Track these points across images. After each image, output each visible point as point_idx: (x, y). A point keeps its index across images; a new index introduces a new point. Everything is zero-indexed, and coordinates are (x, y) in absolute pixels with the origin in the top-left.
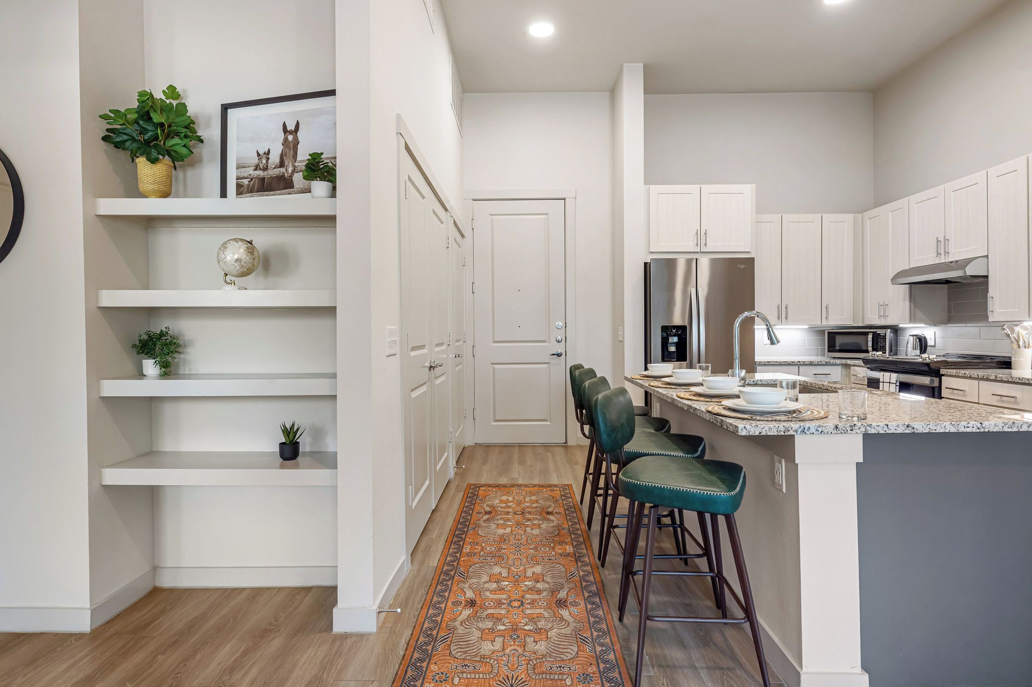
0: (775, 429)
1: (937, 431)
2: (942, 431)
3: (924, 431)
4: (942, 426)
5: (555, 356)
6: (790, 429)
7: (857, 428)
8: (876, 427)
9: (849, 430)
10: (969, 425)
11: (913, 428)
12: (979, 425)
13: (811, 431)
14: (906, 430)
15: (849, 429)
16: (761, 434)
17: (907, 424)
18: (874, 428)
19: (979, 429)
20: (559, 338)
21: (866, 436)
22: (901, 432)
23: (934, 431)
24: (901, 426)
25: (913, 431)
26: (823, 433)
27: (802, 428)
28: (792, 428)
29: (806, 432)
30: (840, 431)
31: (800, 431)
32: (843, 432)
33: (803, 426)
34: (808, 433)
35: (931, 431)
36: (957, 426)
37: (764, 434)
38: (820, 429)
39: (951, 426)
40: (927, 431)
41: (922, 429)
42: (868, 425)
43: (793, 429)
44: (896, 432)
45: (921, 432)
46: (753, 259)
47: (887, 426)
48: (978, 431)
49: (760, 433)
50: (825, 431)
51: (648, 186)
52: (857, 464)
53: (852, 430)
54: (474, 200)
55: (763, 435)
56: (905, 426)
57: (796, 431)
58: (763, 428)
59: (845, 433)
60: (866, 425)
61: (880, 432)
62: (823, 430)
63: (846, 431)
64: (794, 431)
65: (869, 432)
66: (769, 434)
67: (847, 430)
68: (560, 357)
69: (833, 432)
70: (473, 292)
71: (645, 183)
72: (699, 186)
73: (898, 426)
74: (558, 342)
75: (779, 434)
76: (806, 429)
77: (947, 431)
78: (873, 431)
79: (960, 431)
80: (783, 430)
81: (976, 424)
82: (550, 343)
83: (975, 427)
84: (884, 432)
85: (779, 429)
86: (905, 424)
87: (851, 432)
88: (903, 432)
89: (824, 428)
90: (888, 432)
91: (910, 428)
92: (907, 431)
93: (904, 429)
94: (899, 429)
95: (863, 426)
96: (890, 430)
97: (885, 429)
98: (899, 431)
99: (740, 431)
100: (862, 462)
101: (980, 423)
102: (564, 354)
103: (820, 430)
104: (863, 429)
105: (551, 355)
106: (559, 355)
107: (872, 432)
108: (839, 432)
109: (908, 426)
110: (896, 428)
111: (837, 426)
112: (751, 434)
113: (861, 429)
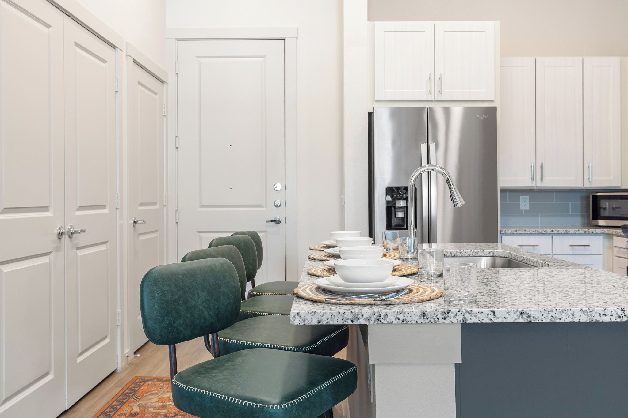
0: (339, 316)
1: (563, 320)
2: (569, 320)
3: (544, 321)
4: (568, 312)
5: (273, 223)
6: (360, 316)
7: (452, 316)
8: (479, 315)
9: (440, 319)
10: (607, 312)
11: (529, 316)
12: (620, 313)
13: (388, 320)
14: (519, 318)
15: (440, 317)
16: (321, 323)
17: (520, 310)
18: (476, 316)
19: (620, 317)
20: (278, 202)
21: (465, 326)
22: (512, 321)
23: (558, 321)
24: (512, 314)
25: (529, 320)
26: (405, 322)
27: (377, 314)
28: (362, 316)
29: (383, 321)
30: (429, 319)
31: (373, 319)
32: (432, 320)
33: (378, 312)
34: (385, 322)
35: (554, 320)
36: (589, 314)
37: (325, 323)
38: (401, 317)
39: (581, 314)
40: (548, 320)
41: (541, 317)
42: (467, 312)
43: (364, 317)
44: (505, 321)
45: (540, 321)
46: (495, 109)
47: (494, 312)
48: (618, 320)
49: (319, 322)
50: (409, 319)
51: (372, 23)
52: (457, 365)
53: (445, 318)
54: (179, 40)
55: (323, 325)
56: (518, 313)
57: (369, 319)
58: (324, 315)
59: (435, 323)
60: (464, 311)
61: (483, 321)
62: (405, 318)
63: (436, 319)
64: (365, 319)
65: (469, 321)
66: (331, 323)
67: (438, 319)
68: (278, 225)
69: (420, 321)
70: (177, 148)
71: (369, 19)
72: (432, 23)
73: (508, 313)
74: (277, 206)
75: (345, 323)
76: (382, 317)
77: (576, 320)
78: (474, 320)
79: (594, 321)
80: (350, 317)
81: (615, 311)
82: (266, 208)
83: (615, 315)
84: (489, 322)
85: (345, 316)
86: (517, 311)
87: (443, 320)
88: (516, 321)
89: (406, 315)
90: (495, 321)
91: (524, 316)
92: (521, 321)
93: (516, 317)
94: (509, 317)
95: (460, 313)
96: (498, 318)
97: (490, 317)
98: (510, 320)
99: (291, 319)
100: (461, 362)
101: (622, 310)
102: (283, 222)
103: (401, 319)
104: (460, 318)
105: (268, 222)
106: (277, 222)
107: (472, 322)
108: (427, 321)
109: (521, 314)
110: (506, 316)
111: (424, 313)
112: (306, 323)
113: (457, 317)
